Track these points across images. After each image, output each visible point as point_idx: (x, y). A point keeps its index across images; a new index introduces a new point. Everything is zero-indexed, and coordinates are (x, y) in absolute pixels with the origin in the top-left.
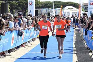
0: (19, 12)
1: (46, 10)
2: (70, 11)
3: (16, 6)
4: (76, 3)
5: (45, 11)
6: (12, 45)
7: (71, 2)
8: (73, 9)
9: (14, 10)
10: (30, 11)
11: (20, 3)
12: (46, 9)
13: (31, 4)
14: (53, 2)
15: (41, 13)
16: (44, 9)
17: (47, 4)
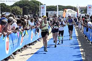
2: (69, 13)
6: (31, 40)
7: (70, 6)
8: (72, 11)
11: (31, 7)
14: (56, 6)
16: (49, 12)
17: (51, 8)
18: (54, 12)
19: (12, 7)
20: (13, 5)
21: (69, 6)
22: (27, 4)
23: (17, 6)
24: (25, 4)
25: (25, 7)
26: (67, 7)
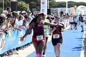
0: (37, 11)
1: (61, 10)
2: (82, 10)
3: (35, 6)
7: (83, 2)
8: (85, 8)
9: (33, 9)
10: (43, 10)
11: (38, 3)
12: (61, 8)
13: (44, 3)
15: (56, 12)
16: (59, 8)
17: (62, 4)
23: (22, 2)
25: (31, 3)
26: (80, 3)
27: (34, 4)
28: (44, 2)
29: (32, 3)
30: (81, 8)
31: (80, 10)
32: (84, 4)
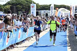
0: (23, 13)
2: (63, 12)
3: (20, 9)
4: (68, 6)
5: (43, 12)
8: (65, 10)
9: (19, 12)
11: (24, 6)
14: (50, 5)
15: (40, 14)
16: (43, 11)
17: (45, 7)
18: (47, 11)
19: (5, 6)
20: (6, 4)
21: (62, 5)
22: (20, 3)
23: (9, 5)
24: (17, 3)
26: (61, 6)
27: (20, 7)
28: (33, 6)
29: (18, 7)
30: (62, 10)
31: (61, 12)
32: (65, 7)
